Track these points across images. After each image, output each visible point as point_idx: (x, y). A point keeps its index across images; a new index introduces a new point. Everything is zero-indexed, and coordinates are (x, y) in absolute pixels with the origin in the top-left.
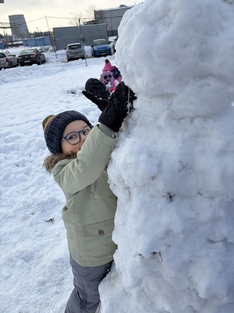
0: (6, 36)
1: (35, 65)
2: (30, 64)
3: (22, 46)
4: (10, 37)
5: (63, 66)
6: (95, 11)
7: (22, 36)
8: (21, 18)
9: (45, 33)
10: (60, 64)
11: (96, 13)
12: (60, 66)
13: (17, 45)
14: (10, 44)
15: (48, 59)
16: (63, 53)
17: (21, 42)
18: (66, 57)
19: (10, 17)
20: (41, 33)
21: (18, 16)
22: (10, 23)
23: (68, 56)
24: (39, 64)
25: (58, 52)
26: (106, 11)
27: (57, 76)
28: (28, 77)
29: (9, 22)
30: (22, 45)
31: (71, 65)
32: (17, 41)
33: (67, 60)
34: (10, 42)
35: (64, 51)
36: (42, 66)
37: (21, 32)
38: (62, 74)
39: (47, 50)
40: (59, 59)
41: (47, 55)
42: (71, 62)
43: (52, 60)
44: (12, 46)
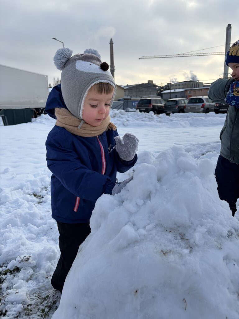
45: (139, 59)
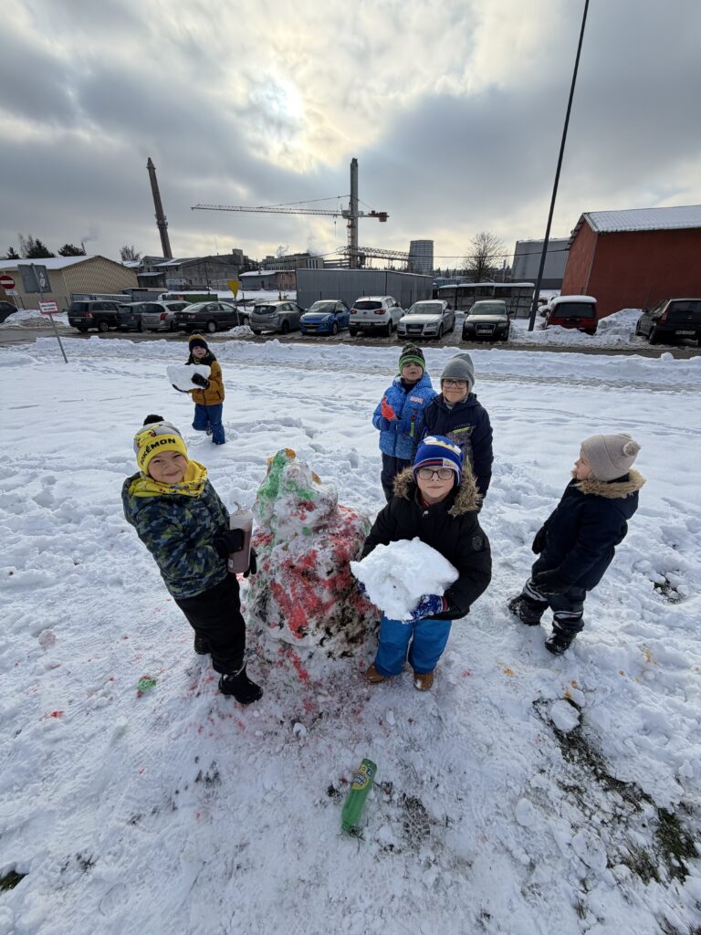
8: (428, 246)
45: (193, 208)
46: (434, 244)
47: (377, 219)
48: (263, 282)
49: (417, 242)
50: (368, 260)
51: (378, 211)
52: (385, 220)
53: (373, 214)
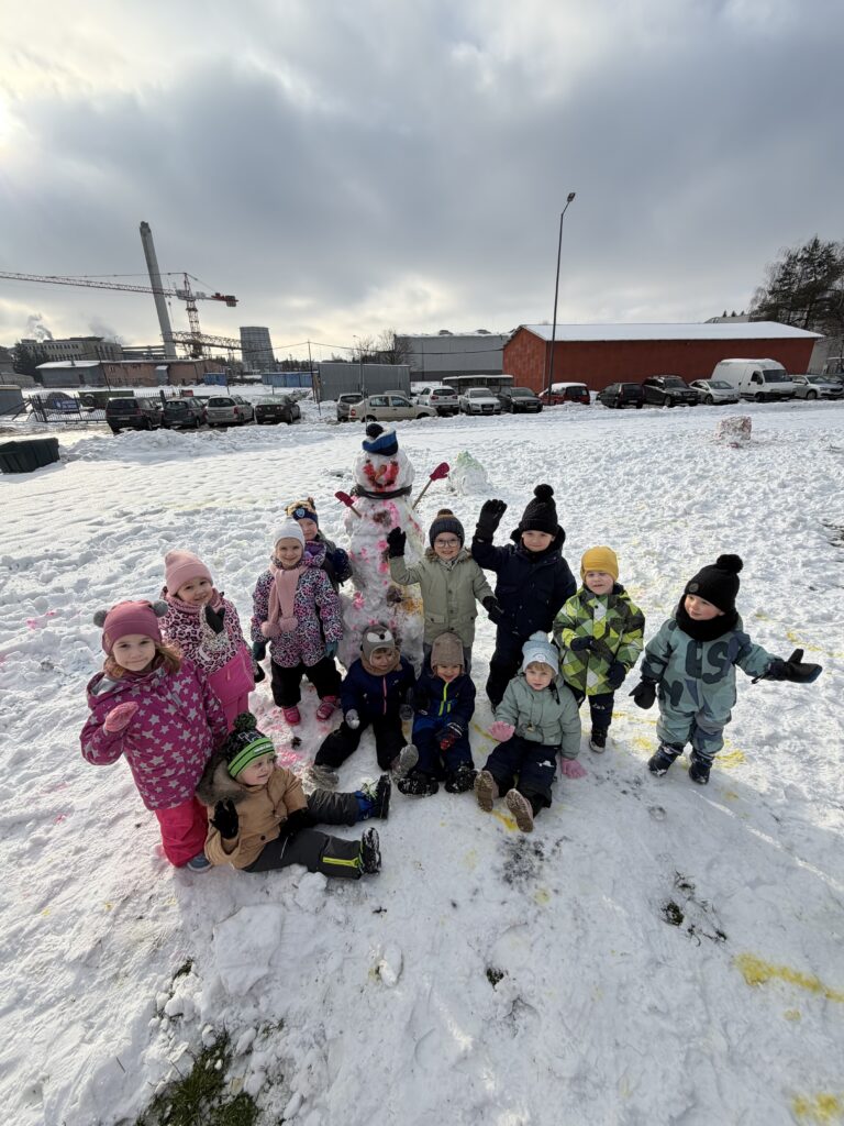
0: (232, 362)
1: (283, 425)
2: (275, 422)
3: (260, 385)
4: (239, 363)
5: (329, 430)
6: (395, 336)
7: (261, 366)
8: (262, 333)
9: (303, 362)
10: (325, 426)
11: (397, 339)
12: (324, 430)
13: (251, 382)
14: (238, 377)
15: (304, 413)
16: (331, 407)
17: (259, 377)
18: (335, 413)
19: (242, 329)
20: (296, 362)
21: (258, 328)
22: (242, 342)
23: (339, 412)
24: (289, 422)
25: (322, 404)
26: (415, 339)
27: (317, 447)
28: (272, 444)
29: (239, 338)
30: (259, 381)
31: (341, 430)
32: (251, 374)
33: (336, 419)
34: (238, 374)
35: (332, 403)
36: (294, 427)
37: (260, 358)
38: (326, 444)
39: (304, 396)
40: (323, 416)
41: (303, 406)
42: (342, 424)
43: (312, 417)
44: (243, 382)
46: (270, 331)
47: (224, 303)
48: (81, 376)
49: (248, 328)
50: (205, 350)
51: (224, 293)
52: (234, 305)
53: (218, 297)
